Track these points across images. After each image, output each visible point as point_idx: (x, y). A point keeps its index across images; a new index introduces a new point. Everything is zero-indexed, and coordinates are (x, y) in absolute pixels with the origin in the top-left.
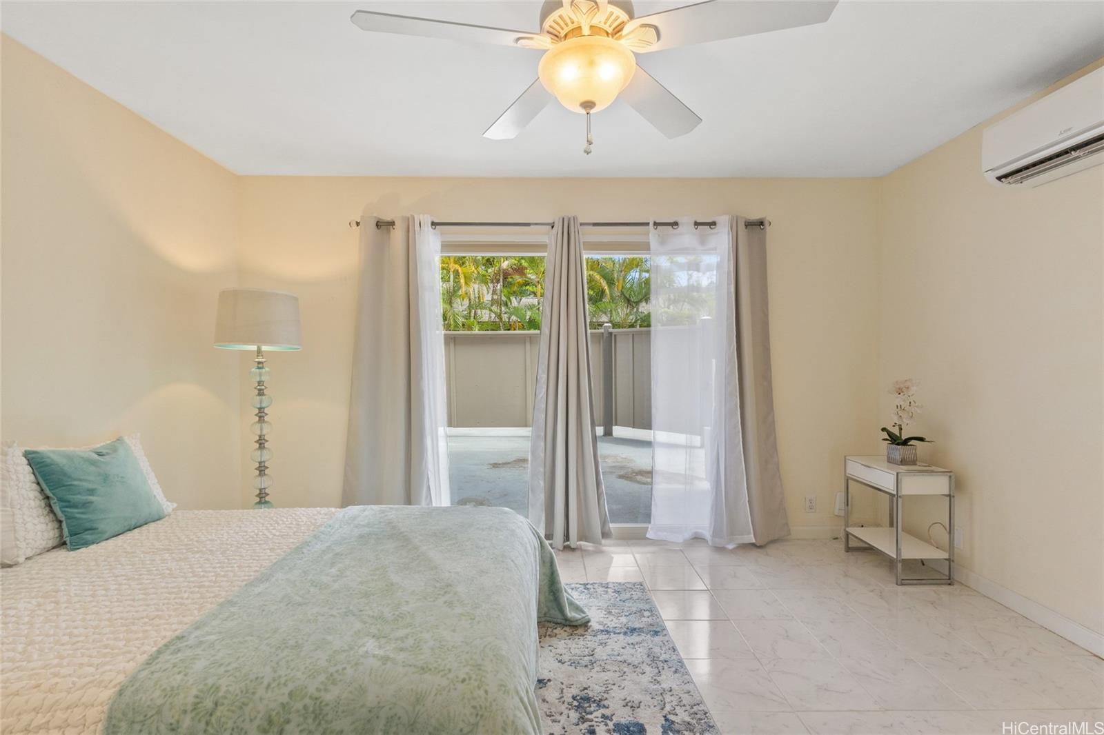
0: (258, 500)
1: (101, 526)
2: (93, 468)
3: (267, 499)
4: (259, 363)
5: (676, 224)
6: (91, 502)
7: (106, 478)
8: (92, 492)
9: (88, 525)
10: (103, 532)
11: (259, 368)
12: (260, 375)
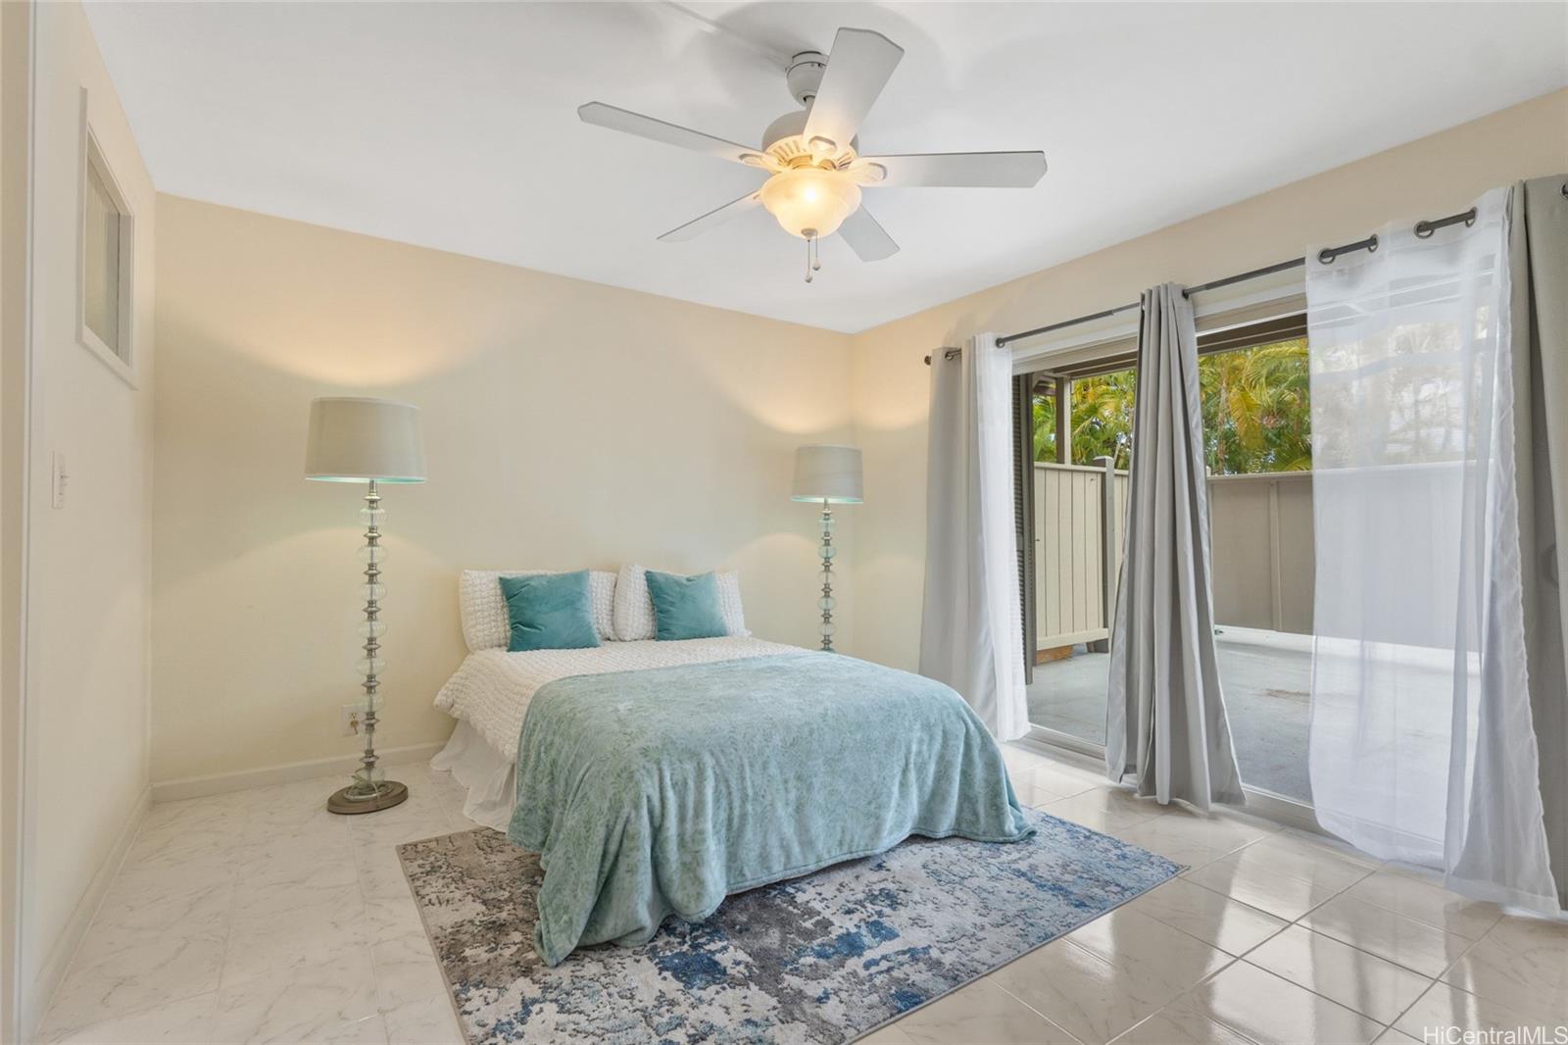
0: (823, 646)
1: (673, 629)
2: (678, 589)
3: (831, 646)
4: (826, 514)
5: (1372, 243)
6: (669, 611)
7: (683, 597)
8: (672, 604)
9: (666, 626)
10: (674, 634)
11: (825, 519)
12: (827, 525)
